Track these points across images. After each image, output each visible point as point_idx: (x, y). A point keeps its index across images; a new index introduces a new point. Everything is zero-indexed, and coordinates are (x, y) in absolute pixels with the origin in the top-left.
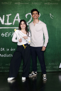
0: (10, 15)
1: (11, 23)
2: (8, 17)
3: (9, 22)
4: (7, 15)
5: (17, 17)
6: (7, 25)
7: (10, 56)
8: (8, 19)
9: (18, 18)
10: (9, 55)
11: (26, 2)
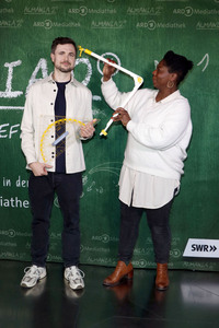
0: (18, 63)
1: (19, 93)
2: (11, 70)
3: (14, 89)
4: (6, 65)
5: (40, 70)
6: (7, 99)
7: (14, 203)
8: (10, 78)
9: (45, 74)
10: (12, 200)
11: (71, 19)
